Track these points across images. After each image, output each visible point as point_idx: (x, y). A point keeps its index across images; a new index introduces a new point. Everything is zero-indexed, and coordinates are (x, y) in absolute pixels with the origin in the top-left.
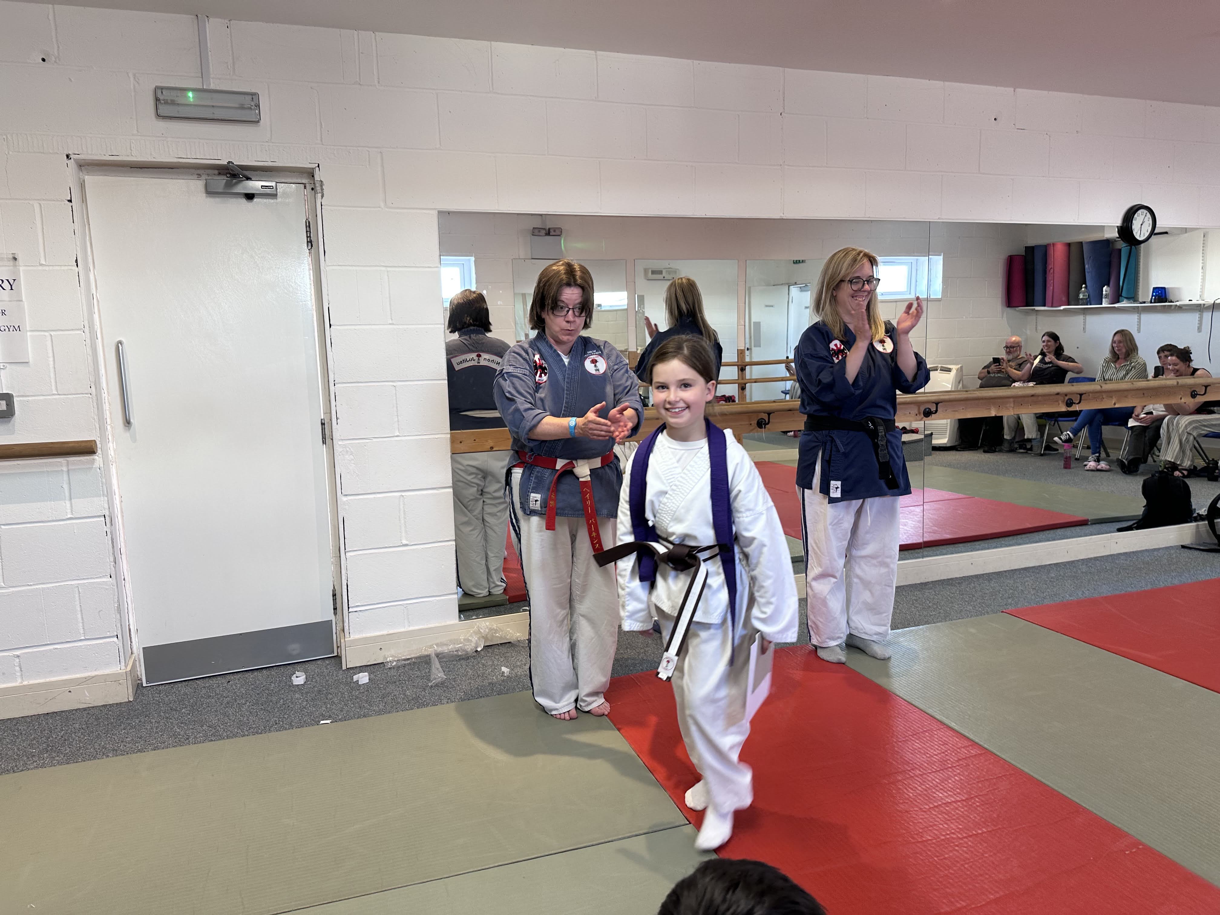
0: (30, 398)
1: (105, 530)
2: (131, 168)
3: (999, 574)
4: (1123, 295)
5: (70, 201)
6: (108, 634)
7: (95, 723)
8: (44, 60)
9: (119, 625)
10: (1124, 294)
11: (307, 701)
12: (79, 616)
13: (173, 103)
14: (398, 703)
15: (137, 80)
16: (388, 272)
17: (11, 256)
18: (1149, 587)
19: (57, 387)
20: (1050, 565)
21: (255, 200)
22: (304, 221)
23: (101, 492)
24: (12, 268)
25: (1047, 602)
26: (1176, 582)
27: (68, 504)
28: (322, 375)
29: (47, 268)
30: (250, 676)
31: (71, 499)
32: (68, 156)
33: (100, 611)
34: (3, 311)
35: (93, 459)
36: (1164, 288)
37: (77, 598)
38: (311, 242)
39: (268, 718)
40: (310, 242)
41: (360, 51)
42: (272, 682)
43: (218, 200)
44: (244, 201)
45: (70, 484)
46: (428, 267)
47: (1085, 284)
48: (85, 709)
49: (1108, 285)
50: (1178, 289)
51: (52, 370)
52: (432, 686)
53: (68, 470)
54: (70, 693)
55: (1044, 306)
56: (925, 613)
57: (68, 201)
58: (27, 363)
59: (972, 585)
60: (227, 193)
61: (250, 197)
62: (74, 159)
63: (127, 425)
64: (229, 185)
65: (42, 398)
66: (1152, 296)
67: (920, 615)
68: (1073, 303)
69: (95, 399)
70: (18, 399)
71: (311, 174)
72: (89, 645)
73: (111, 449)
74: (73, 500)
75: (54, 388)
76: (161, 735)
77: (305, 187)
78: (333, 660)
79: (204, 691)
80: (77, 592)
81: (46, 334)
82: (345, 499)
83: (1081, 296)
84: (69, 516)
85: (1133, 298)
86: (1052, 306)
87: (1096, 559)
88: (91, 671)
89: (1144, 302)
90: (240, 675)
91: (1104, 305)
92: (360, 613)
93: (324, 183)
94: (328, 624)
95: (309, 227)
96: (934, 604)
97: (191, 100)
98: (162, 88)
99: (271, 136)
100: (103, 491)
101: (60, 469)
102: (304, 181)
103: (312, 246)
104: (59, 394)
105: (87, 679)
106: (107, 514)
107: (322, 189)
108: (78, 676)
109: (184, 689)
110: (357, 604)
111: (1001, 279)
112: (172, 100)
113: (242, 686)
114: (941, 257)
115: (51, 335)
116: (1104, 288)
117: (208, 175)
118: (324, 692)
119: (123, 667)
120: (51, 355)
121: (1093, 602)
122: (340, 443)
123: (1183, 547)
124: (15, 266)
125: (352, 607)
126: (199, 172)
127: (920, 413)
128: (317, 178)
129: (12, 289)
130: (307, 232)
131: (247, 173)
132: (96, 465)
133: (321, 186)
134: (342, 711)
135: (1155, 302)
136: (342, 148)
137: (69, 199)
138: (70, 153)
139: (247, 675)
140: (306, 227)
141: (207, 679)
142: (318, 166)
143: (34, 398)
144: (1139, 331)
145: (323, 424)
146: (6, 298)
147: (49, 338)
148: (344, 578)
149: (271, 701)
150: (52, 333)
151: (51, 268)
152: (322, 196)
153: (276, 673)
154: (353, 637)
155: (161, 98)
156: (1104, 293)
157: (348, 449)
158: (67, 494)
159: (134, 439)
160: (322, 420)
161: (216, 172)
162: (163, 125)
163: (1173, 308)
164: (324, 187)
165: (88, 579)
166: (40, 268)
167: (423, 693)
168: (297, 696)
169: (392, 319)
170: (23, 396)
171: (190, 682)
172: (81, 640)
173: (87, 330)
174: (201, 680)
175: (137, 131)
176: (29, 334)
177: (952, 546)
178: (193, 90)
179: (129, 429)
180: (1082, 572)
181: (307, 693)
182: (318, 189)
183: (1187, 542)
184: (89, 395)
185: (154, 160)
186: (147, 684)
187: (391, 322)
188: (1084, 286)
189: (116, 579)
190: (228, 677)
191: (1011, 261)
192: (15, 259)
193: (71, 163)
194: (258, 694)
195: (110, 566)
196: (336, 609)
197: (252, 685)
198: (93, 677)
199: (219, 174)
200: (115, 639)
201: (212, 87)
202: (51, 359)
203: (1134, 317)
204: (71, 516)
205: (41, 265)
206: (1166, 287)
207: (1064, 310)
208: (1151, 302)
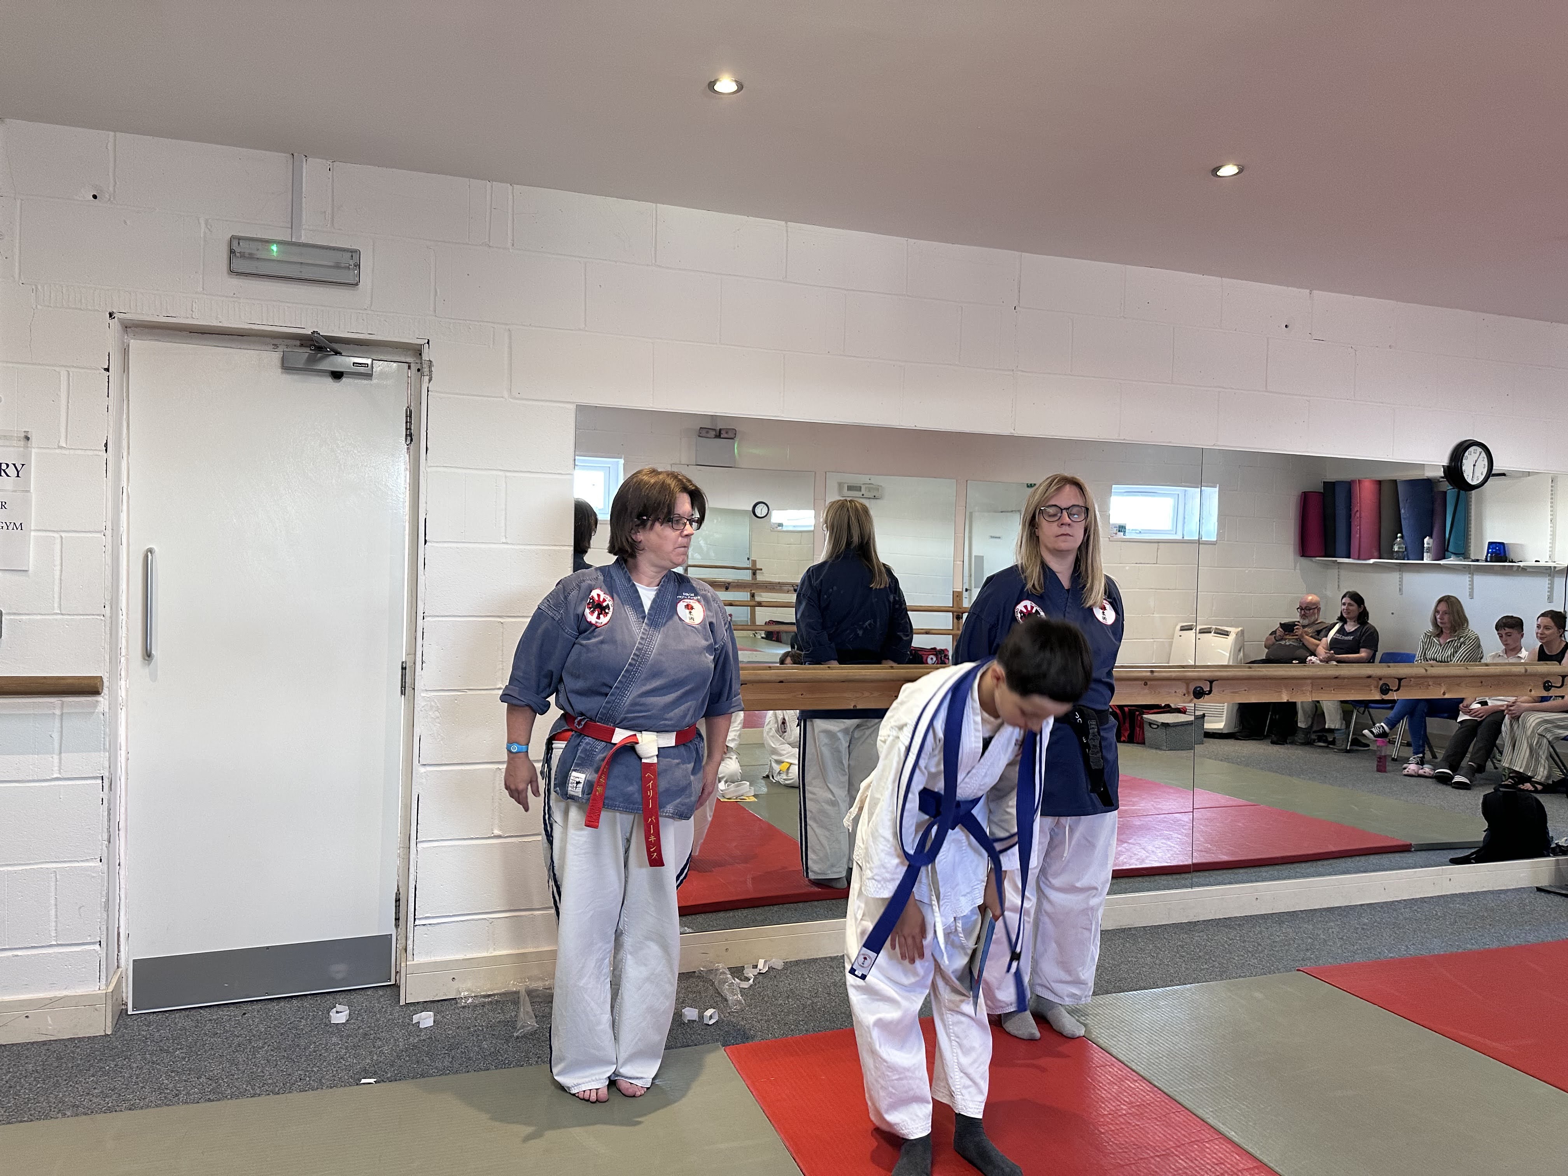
0: (24, 617)
1: (101, 796)
2: (190, 332)
3: (1293, 915)
4: (1449, 550)
5: (107, 370)
6: (89, 940)
7: (55, 1064)
8: (95, 197)
9: (104, 928)
10: (1451, 549)
11: (347, 1048)
12: (53, 912)
13: (251, 257)
14: (470, 1059)
15: (209, 227)
16: (506, 477)
17: (23, 435)
18: (1495, 945)
19: (60, 605)
20: (1361, 905)
21: (344, 380)
22: (405, 409)
23: (102, 745)
24: (22, 449)
25: (1358, 959)
26: (1532, 939)
27: (56, 757)
28: (409, 604)
29: (67, 452)
30: (275, 1006)
31: (60, 753)
32: (111, 315)
33: (80, 908)
34: (4, 504)
35: (97, 701)
36: (1503, 544)
37: (53, 889)
38: (411, 435)
39: (290, 1070)
40: (409, 436)
41: (493, 206)
42: (302, 1018)
43: (296, 377)
44: (329, 380)
45: (62, 732)
46: (559, 474)
47: (1401, 532)
48: (44, 1043)
49: (1431, 536)
50: (1521, 545)
51: (57, 582)
52: (518, 1037)
53: (62, 714)
54: (27, 1019)
55: (1349, 557)
56: (1194, 966)
57: (105, 369)
58: (26, 571)
59: (1258, 928)
60: (308, 369)
61: (337, 375)
62: (118, 318)
63: (147, 658)
64: (311, 360)
65: (39, 617)
66: (1488, 552)
67: (1187, 969)
68: (1385, 555)
69: (108, 621)
70: (8, 617)
71: (418, 351)
72: (60, 953)
73: (123, 687)
74: (63, 755)
75: (56, 605)
76: (142, 1088)
77: (409, 367)
78: (388, 989)
79: (209, 1025)
80: (54, 879)
81: (56, 535)
82: (423, 770)
83: (1396, 548)
84: (55, 776)
85: (1464, 554)
86: (1359, 559)
87: (1423, 900)
88: (60, 990)
89: (1478, 561)
90: (260, 1005)
91: (1425, 561)
92: (430, 928)
93: (434, 363)
94: (386, 940)
95: (411, 417)
96: (1206, 953)
97: (275, 254)
98: (239, 239)
99: (371, 303)
100: (104, 744)
101: (51, 712)
102: (408, 360)
103: (412, 440)
104: (62, 614)
105: (53, 1001)
106: (106, 774)
107: (431, 371)
108: (42, 995)
109: (181, 1021)
110: (427, 915)
111: (1293, 521)
112: (250, 254)
113: (261, 1022)
114: (1217, 489)
115: (61, 537)
116: (1426, 540)
117: (287, 346)
118: (372, 1037)
119: (103, 987)
120: (58, 562)
121: (1420, 962)
122: (423, 695)
123: (1539, 889)
124: (26, 447)
125: (420, 919)
126: (275, 341)
127: (1188, 693)
128: (425, 357)
129: (18, 476)
130: (407, 422)
131: (336, 346)
132: (100, 709)
133: (430, 367)
134: (392, 1066)
135: (1491, 561)
136: (461, 322)
137: (106, 367)
138: (114, 311)
139: (270, 1006)
140: (407, 417)
141: (216, 1009)
142: (428, 343)
143: (28, 617)
144: (1471, 596)
145: (404, 669)
146: (10, 487)
147: (58, 541)
148: (412, 877)
149: (298, 1046)
150: (63, 535)
151: (72, 452)
152: (430, 380)
153: (311, 1004)
154: (419, 959)
155: (237, 250)
156: (1426, 545)
157: (433, 703)
158: (57, 746)
159: (154, 677)
160: (403, 663)
161: (298, 343)
162: (236, 282)
163: (1515, 569)
164: (433, 369)
165: (72, 861)
166: (58, 451)
167: (506, 1046)
168: (334, 1040)
169: (506, 538)
170: (15, 614)
171: (193, 1012)
172: (51, 946)
173: (109, 533)
174: (207, 1009)
175: (203, 289)
176: (33, 533)
177: (1230, 871)
178: (278, 243)
179: (149, 664)
180: (1406, 919)
181: (349, 1036)
182: (426, 370)
183: (1544, 883)
184: (102, 618)
185: (220, 325)
186: (133, 1011)
187: (504, 541)
188: (1399, 535)
189: (108, 864)
190: (245, 1007)
191: (1305, 499)
192: (27, 438)
193: (114, 323)
194: (282, 1034)
195: (102, 845)
196: (399, 919)
197: (276, 1019)
198: (62, 998)
199: (302, 345)
200: (97, 947)
201: (304, 240)
202: (58, 568)
203: (1465, 579)
204: (59, 776)
205: (61, 448)
206: (1505, 542)
207: (1373, 564)
208: (1486, 561)
